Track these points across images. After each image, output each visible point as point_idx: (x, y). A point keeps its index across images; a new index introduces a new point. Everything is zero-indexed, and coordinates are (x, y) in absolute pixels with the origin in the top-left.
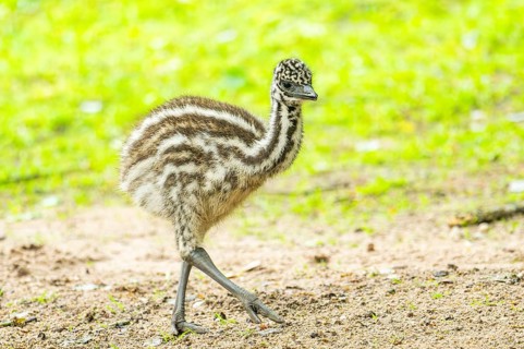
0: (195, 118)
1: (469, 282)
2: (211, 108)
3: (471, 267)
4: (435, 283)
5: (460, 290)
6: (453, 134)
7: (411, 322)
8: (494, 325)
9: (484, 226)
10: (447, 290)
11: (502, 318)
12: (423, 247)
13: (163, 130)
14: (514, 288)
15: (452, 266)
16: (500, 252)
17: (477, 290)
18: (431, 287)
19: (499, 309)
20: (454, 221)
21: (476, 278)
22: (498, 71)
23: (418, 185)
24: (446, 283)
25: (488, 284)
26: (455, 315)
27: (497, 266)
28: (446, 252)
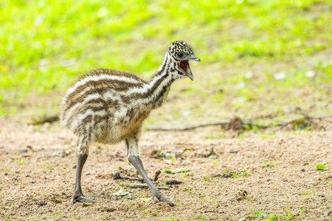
0: (105, 81)
1: (39, 156)
2: (115, 75)
3: (40, 147)
4: (20, 156)
5: (34, 160)
6: (30, 73)
7: (7, 178)
8: (53, 180)
9: (47, 125)
10: (26, 161)
11: (58, 176)
12: (13, 136)
13: (88, 89)
14: (64, 159)
15: (30, 147)
16: (57, 140)
17: (43, 160)
18: (17, 159)
19: (56, 171)
20: (30, 121)
21: (43, 154)
22: (55, 38)
23: (11, 101)
24: (26, 156)
25: (49, 157)
26: (31, 175)
27: (54, 147)
28: (26, 139)
